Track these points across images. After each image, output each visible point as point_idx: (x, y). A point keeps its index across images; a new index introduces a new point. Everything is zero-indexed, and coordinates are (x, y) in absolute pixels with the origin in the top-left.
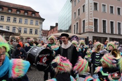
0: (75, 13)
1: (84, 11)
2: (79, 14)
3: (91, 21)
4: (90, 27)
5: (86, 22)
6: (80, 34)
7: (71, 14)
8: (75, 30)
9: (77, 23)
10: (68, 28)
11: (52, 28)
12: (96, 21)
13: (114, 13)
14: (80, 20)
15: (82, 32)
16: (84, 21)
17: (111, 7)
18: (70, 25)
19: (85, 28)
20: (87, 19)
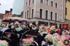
0: (27, 3)
1: (33, 2)
2: (30, 4)
3: (38, 10)
4: (36, 14)
5: (34, 10)
6: (29, 19)
7: (23, 3)
8: (26, 16)
9: (28, 11)
10: (20, 14)
11: (7, 12)
12: (41, 10)
14: (30, 9)
15: (31, 17)
16: (33, 10)
17: (52, 2)
18: (22, 11)
19: (33, 15)
20: (35, 8)
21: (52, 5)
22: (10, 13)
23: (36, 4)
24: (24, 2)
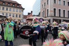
0: (43, 5)
1: (48, 4)
2: (45, 6)
3: (52, 10)
4: (51, 13)
5: (49, 10)
6: (45, 17)
8: (42, 15)
9: (44, 11)
10: (38, 14)
11: (29, 14)
12: (55, 9)
13: (65, 5)
14: (45, 9)
15: (47, 16)
16: (48, 10)
17: (64, 1)
18: (39, 12)
19: (49, 14)
20: (50, 8)
21: (64, 4)
22: (31, 14)
23: (50, 5)
24: (40, 5)
